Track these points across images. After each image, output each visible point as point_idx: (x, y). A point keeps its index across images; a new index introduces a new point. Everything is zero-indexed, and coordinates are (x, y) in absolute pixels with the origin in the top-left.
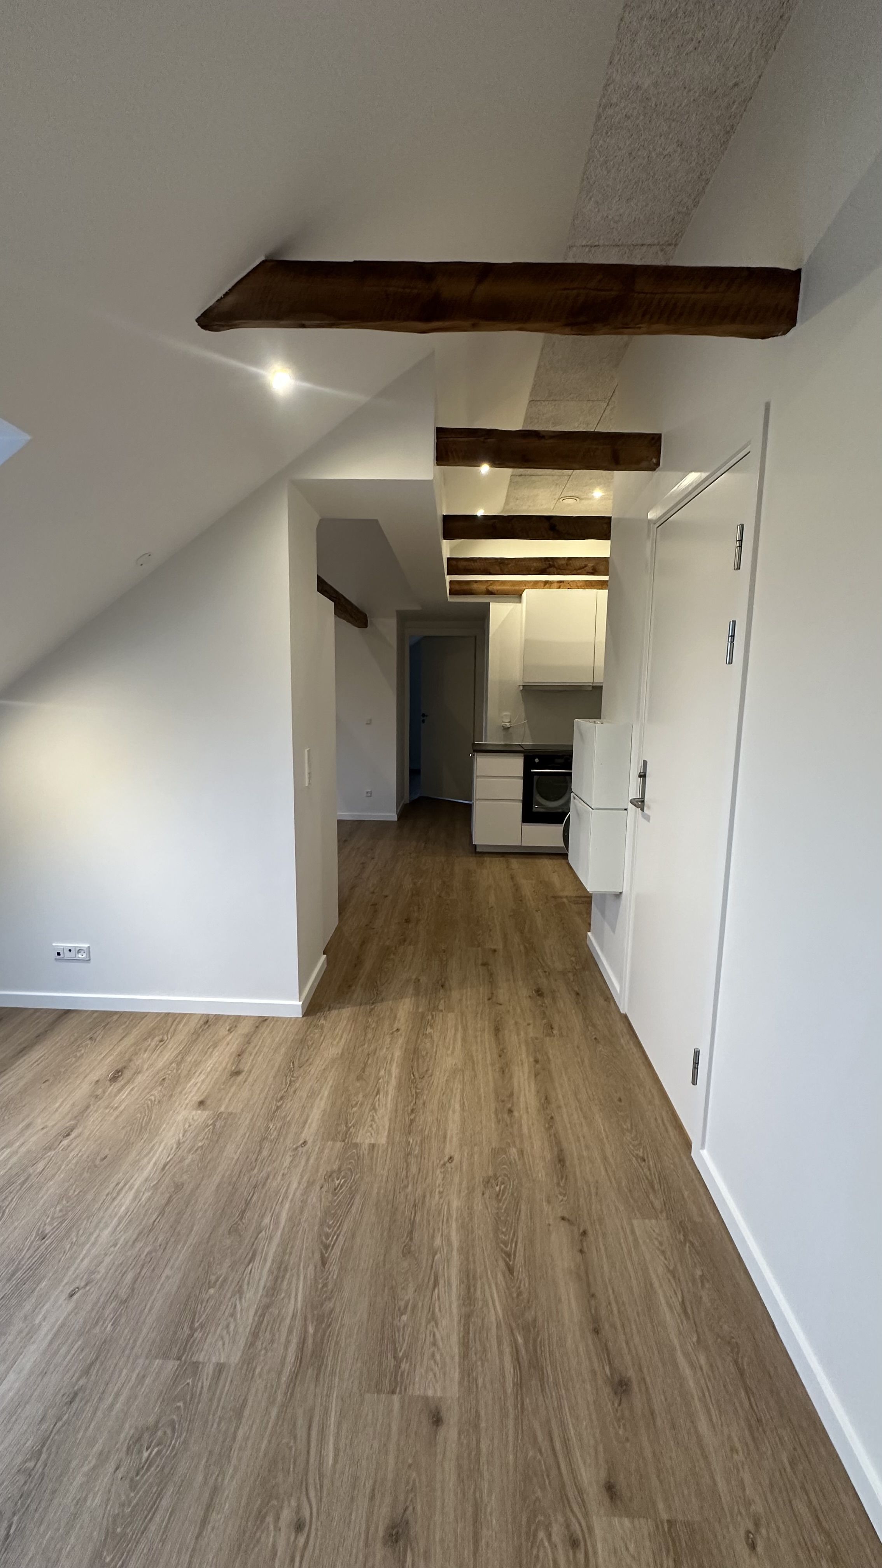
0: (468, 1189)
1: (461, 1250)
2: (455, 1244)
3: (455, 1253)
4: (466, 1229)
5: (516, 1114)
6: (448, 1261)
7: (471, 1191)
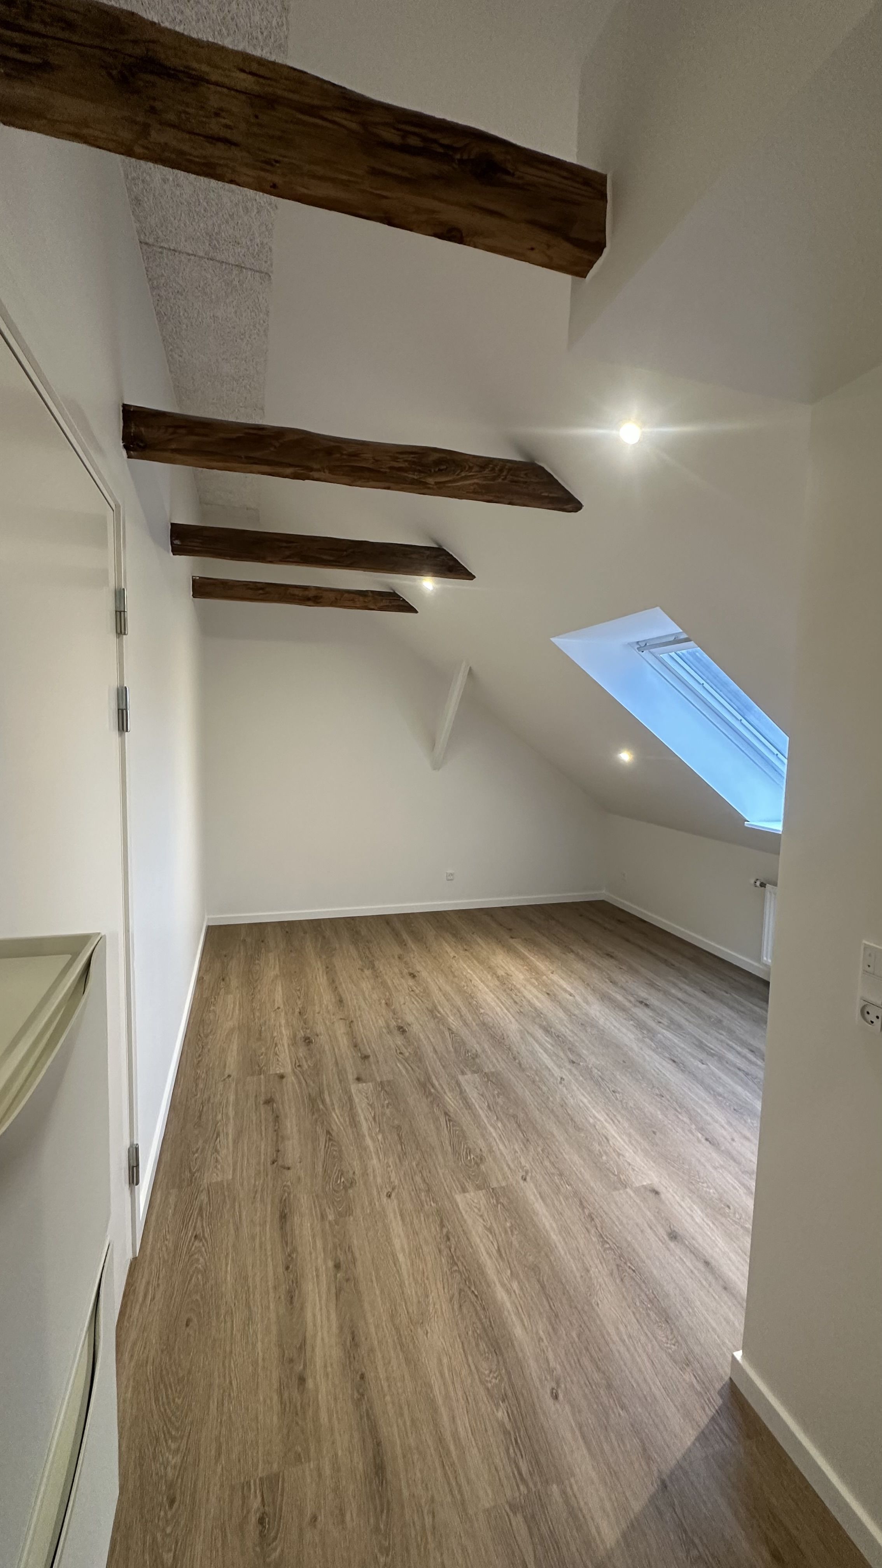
0: (367, 1174)
1: (363, 1136)
2: (368, 1139)
3: (367, 1134)
4: (362, 1148)
5: (331, 1264)
6: (370, 1129)
7: (365, 1174)
